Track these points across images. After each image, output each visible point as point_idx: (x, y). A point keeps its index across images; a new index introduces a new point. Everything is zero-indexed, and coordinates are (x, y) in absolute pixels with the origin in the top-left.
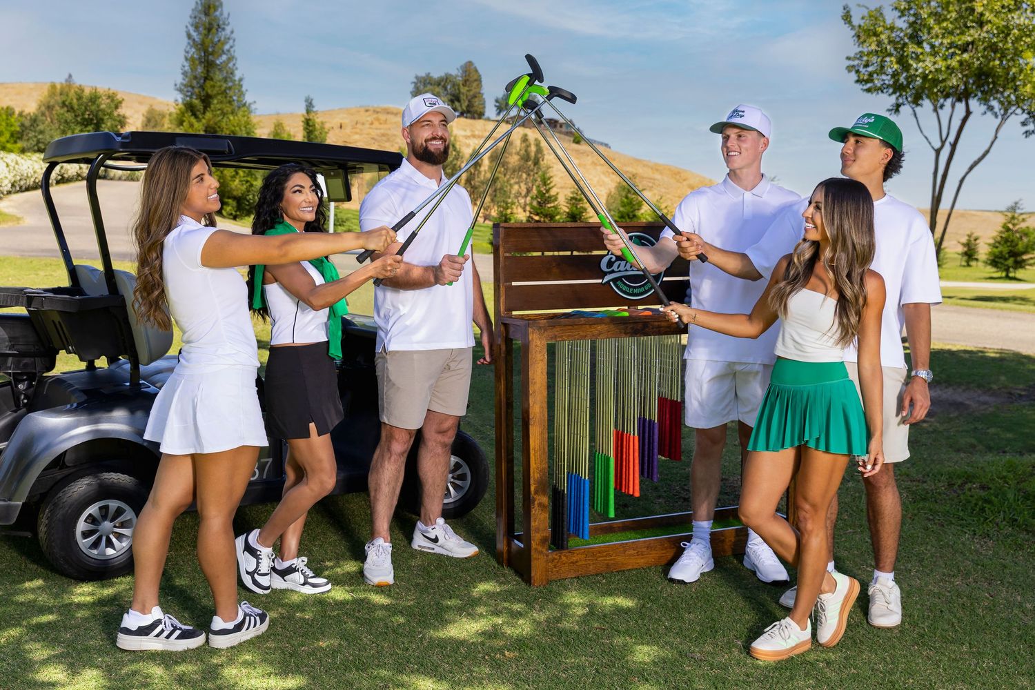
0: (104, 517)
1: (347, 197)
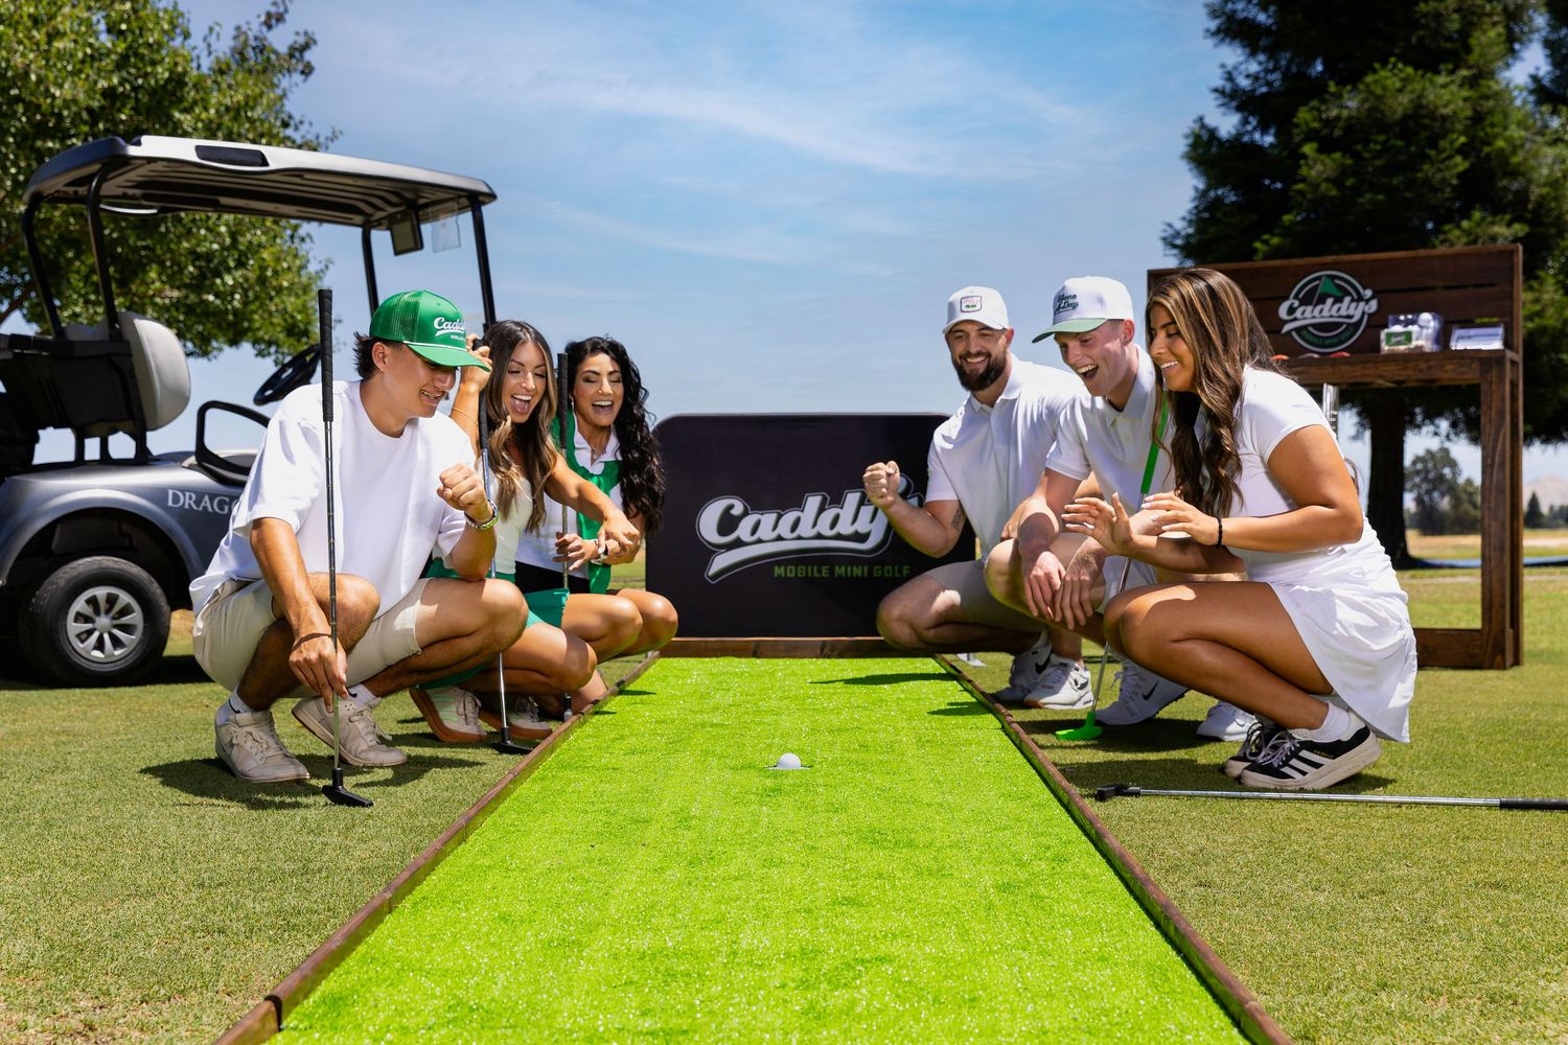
0: (97, 611)
1: (418, 245)
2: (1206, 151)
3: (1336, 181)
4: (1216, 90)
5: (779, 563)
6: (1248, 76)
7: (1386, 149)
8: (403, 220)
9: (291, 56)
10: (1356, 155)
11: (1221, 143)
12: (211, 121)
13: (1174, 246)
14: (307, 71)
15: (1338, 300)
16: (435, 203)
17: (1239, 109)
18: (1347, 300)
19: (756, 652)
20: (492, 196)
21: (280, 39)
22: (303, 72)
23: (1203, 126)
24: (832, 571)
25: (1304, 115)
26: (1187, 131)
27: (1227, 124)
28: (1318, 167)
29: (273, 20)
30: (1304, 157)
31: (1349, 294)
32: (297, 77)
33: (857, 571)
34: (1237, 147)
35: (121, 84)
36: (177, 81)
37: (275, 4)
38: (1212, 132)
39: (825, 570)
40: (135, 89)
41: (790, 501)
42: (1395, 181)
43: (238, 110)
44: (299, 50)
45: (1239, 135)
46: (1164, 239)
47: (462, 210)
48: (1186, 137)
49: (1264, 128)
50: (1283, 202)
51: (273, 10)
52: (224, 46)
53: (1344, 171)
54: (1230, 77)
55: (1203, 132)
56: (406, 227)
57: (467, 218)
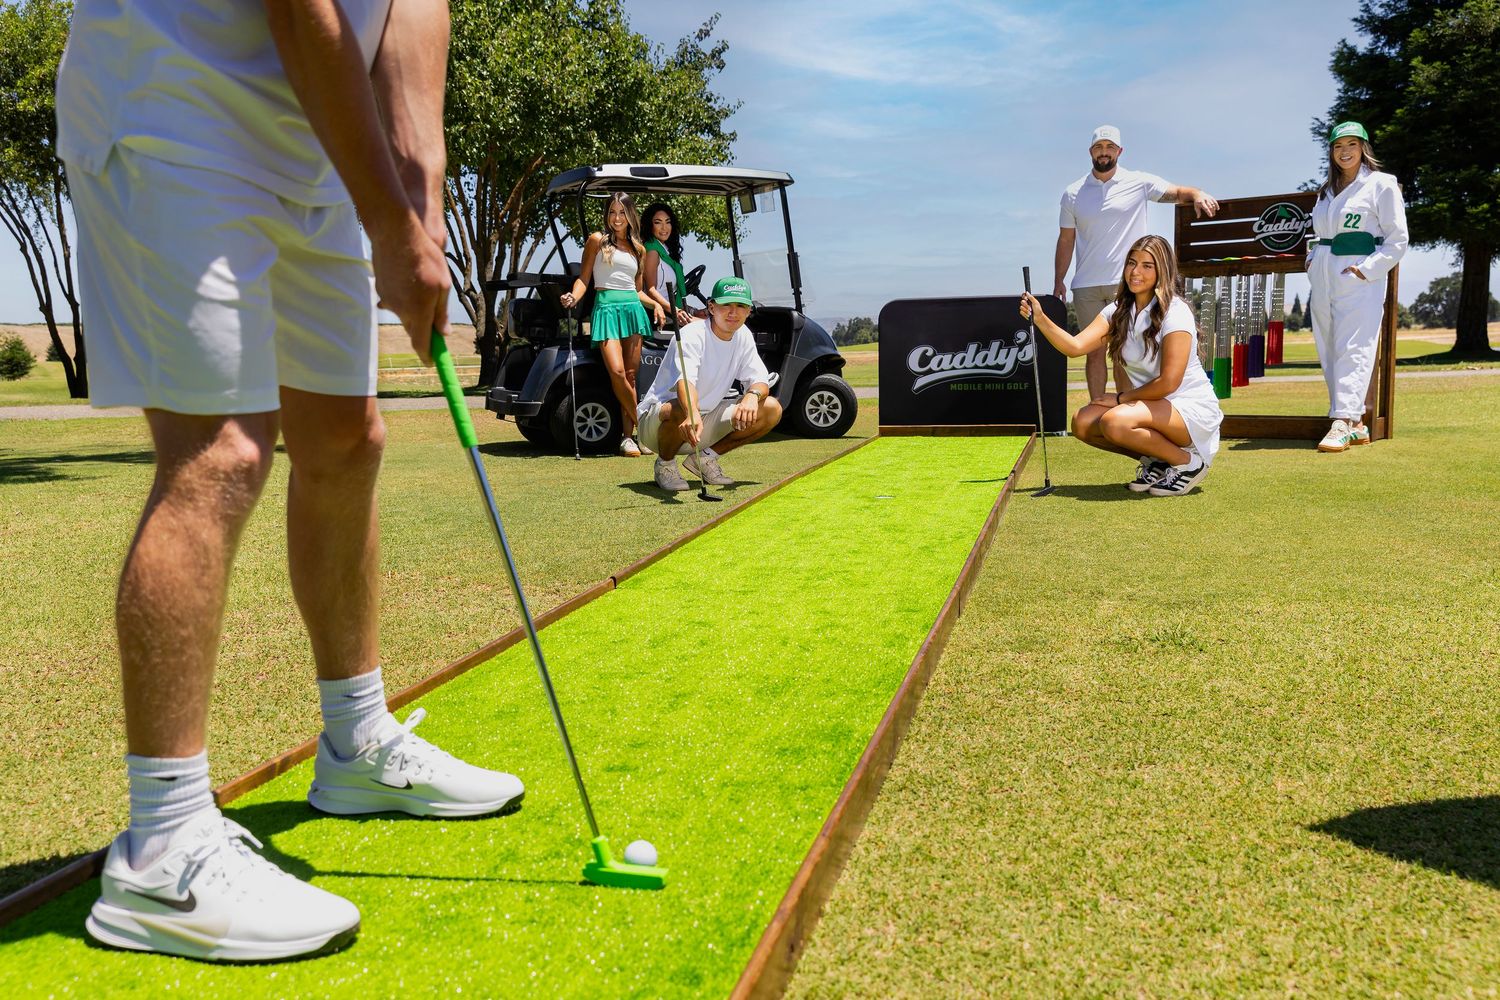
1: (753, 208)
2: (1347, 64)
3: (1438, 84)
4: (1355, 20)
5: (953, 383)
6: (1381, 6)
7: (1476, 55)
8: (746, 193)
9: (713, 56)
10: (1453, 64)
11: (1358, 57)
12: (660, 105)
13: (1321, 134)
14: (721, 66)
15: (1289, 220)
16: (761, 185)
17: (1373, 31)
18: (1294, 219)
19: (934, 433)
20: (791, 182)
21: (707, 46)
22: (718, 67)
23: (1345, 46)
24: (983, 387)
25: (1416, 34)
26: (1334, 50)
27: (1363, 42)
28: (1424, 73)
29: (704, 34)
30: (1414, 68)
31: (1295, 216)
32: (716, 70)
33: (998, 386)
34: (1372, 60)
35: (606, 87)
36: (639, 84)
37: (705, 24)
38: (1352, 51)
39: (979, 386)
40: (615, 90)
41: (959, 347)
42: (1484, 80)
43: (676, 98)
44: (716, 54)
45: (1372, 51)
46: (1313, 129)
47: (774, 189)
48: (1333, 55)
49: (1390, 43)
50: (1400, 99)
51: (704, 28)
52: (671, 52)
53: (1444, 74)
54: (1367, 9)
55: (1345, 50)
56: (746, 198)
57: (777, 192)
